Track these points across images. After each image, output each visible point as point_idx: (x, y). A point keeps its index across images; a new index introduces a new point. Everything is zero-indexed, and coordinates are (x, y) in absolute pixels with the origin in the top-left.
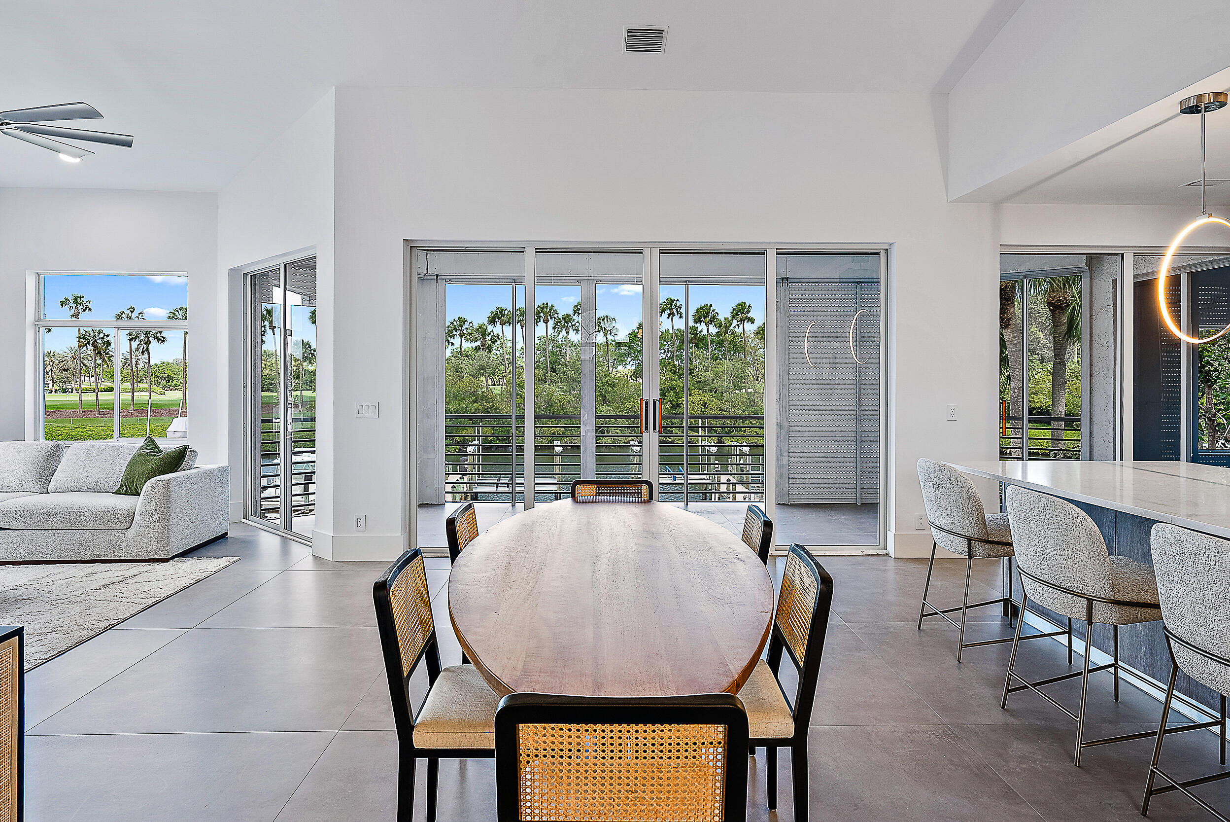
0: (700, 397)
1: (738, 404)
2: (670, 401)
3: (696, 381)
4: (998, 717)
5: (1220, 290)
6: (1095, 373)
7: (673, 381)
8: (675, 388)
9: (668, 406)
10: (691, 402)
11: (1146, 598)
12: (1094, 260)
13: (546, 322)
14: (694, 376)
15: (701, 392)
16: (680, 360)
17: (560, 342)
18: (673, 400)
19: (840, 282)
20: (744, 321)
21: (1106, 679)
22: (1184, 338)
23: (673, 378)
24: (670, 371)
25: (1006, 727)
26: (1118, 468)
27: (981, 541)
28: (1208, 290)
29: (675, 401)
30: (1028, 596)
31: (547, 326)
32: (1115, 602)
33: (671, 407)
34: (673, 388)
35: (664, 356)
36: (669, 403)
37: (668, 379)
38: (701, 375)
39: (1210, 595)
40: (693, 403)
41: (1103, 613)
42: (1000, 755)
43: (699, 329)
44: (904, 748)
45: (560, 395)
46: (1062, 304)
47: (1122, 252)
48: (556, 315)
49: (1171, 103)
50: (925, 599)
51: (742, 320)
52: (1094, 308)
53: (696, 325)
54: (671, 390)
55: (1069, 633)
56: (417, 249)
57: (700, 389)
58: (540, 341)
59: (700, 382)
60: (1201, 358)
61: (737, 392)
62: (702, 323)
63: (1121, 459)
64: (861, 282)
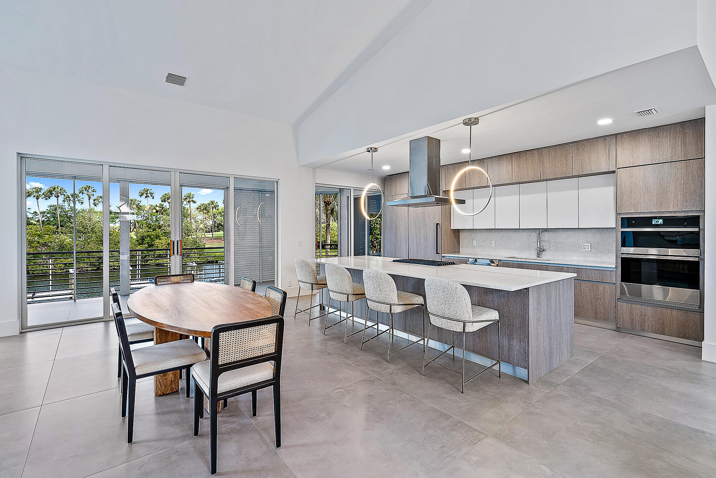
0: (166, 241)
1: (188, 244)
2: (147, 243)
3: (163, 232)
4: (323, 337)
5: (375, 202)
6: (342, 228)
7: (149, 232)
8: (150, 236)
9: (146, 246)
10: (161, 243)
11: (361, 292)
12: (341, 190)
13: (58, 197)
14: (162, 229)
15: (166, 238)
16: (151, 221)
17: (67, 209)
18: (149, 242)
19: (252, 190)
20: (190, 202)
21: (350, 322)
22: (367, 217)
23: (149, 230)
24: (147, 227)
25: (325, 339)
26: (350, 258)
27: (315, 284)
28: (372, 201)
29: (150, 243)
30: (331, 297)
31: (58, 200)
32: (354, 294)
33: (148, 246)
34: (149, 236)
35: (142, 219)
36: (147, 244)
37: (146, 231)
38: (166, 229)
39: (376, 286)
40: (162, 244)
41: (351, 298)
42: (326, 346)
43: (164, 205)
44: (298, 351)
45: (71, 241)
46: (329, 202)
47: (350, 189)
48: (65, 193)
49: (364, 149)
50: (296, 308)
51: (189, 202)
52: (341, 206)
53: (163, 203)
54: (148, 237)
55: (340, 310)
56: (26, 159)
57: (165, 236)
58: (50, 208)
59: (166, 232)
60: (370, 223)
61: (187, 237)
62: (166, 202)
63: (351, 256)
64: (261, 191)
